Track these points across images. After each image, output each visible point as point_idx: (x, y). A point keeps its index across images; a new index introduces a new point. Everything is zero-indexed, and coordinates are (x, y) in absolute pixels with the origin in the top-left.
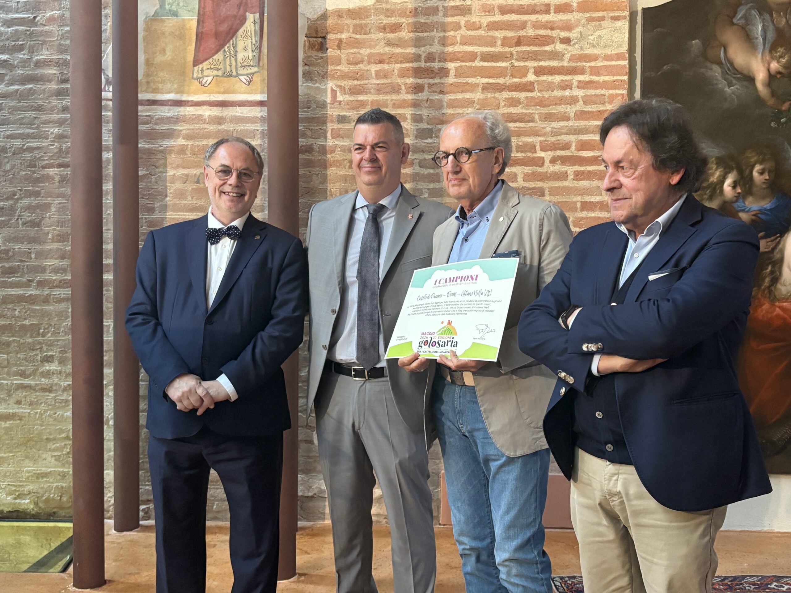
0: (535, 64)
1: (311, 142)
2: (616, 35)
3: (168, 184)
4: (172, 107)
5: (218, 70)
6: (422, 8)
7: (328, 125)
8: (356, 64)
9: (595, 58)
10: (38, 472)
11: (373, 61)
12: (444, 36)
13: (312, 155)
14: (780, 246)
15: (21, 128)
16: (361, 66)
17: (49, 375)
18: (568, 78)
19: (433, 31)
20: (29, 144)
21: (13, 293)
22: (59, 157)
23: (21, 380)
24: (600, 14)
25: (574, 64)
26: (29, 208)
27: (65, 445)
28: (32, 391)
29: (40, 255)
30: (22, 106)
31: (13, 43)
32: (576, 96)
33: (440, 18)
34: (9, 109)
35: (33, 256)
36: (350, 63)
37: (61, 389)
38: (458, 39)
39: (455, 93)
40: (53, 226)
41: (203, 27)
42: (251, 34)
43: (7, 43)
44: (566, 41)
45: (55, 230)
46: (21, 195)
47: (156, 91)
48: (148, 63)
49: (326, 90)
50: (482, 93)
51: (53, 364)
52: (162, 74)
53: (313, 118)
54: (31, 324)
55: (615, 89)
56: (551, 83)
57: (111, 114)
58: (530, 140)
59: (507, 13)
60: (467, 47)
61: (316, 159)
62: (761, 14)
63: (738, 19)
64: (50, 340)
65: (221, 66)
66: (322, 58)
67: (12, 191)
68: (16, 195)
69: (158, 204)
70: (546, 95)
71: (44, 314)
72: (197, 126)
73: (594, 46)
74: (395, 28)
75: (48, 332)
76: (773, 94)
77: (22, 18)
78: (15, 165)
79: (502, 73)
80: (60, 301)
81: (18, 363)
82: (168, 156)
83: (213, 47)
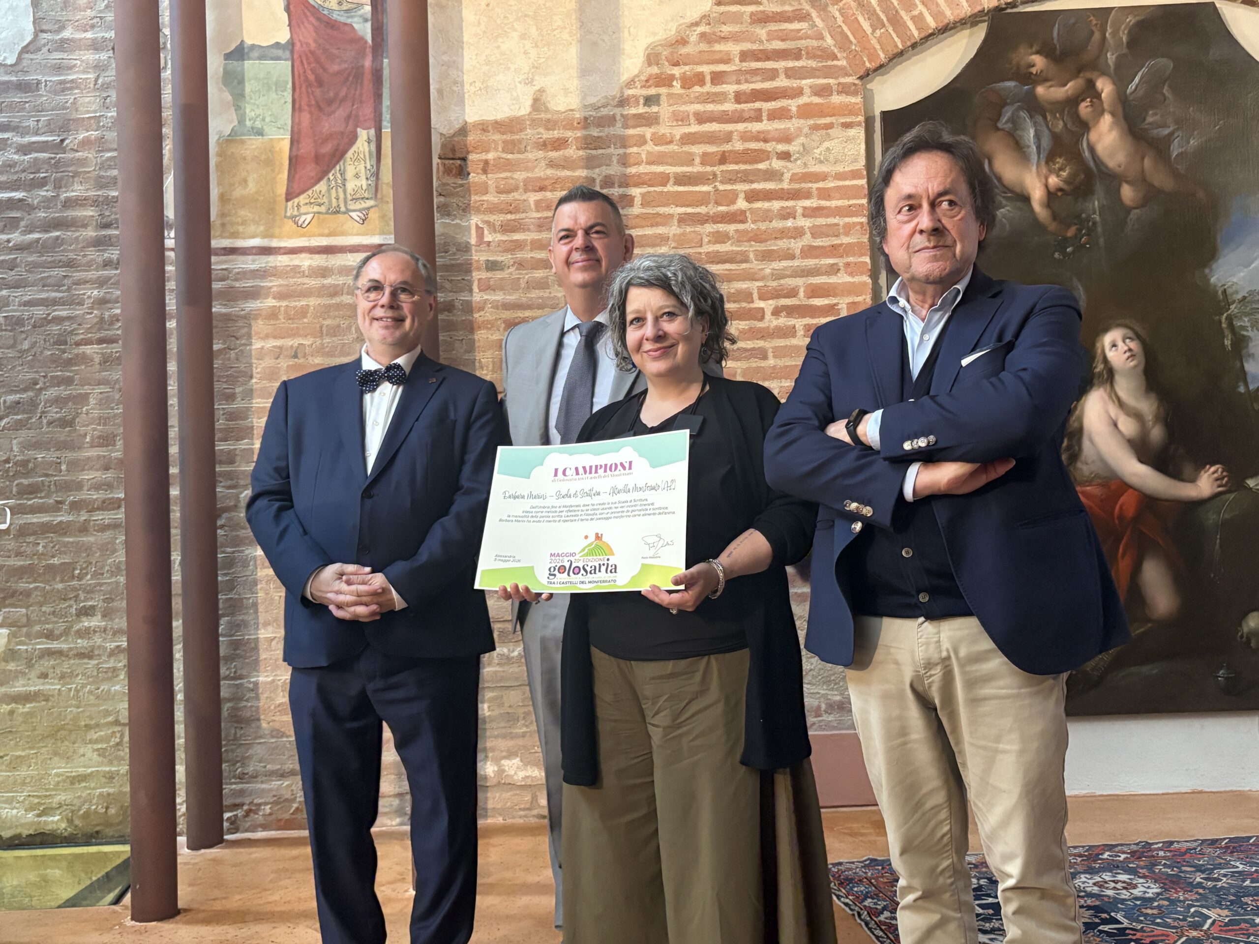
0: (746, 187)
1: (451, 296)
2: (849, 147)
3: (254, 361)
4: (257, 257)
5: (320, 205)
6: (594, 117)
7: (474, 274)
8: (509, 192)
9: (823, 177)
10: (74, 774)
11: (531, 188)
12: (625, 153)
13: (454, 315)
14: (1077, 413)
15: (43, 291)
16: (516, 195)
17: (89, 634)
18: (790, 203)
19: (609, 147)
20: (56, 313)
21: (35, 520)
22: (99, 329)
23: (48, 643)
24: (827, 120)
25: (797, 186)
26: (58, 401)
27: (114, 732)
28: (63, 659)
29: (74, 465)
30: (45, 261)
31: (32, 176)
32: (802, 227)
33: (617, 130)
34: (25, 266)
35: (64, 467)
36: (500, 192)
37: (107, 654)
38: (644, 156)
39: (642, 227)
40: (92, 424)
41: (298, 150)
42: (365, 156)
43: (23, 175)
44: (785, 156)
45: (94, 430)
46: (45, 383)
47: (235, 235)
48: (223, 198)
49: (469, 227)
50: (679, 226)
51: (94, 618)
52: (242, 213)
53: (453, 265)
54: (62, 564)
55: (851, 216)
56: (769, 210)
57: (174, 268)
58: (744, 285)
59: (705, 122)
60: (655, 167)
61: (459, 319)
62: (1031, 117)
63: (1004, 122)
64: (90, 585)
65: (325, 200)
66: (462, 185)
67: (32, 379)
68: (37, 384)
69: (241, 389)
70: (763, 226)
71: (80, 548)
72: (292, 281)
73: (821, 162)
74: (560, 144)
75: (87, 574)
76: (1055, 217)
77: (44, 142)
78: (36, 342)
79: (702, 200)
80: (104, 528)
81: (43, 619)
82: (253, 323)
83: (313, 174)
